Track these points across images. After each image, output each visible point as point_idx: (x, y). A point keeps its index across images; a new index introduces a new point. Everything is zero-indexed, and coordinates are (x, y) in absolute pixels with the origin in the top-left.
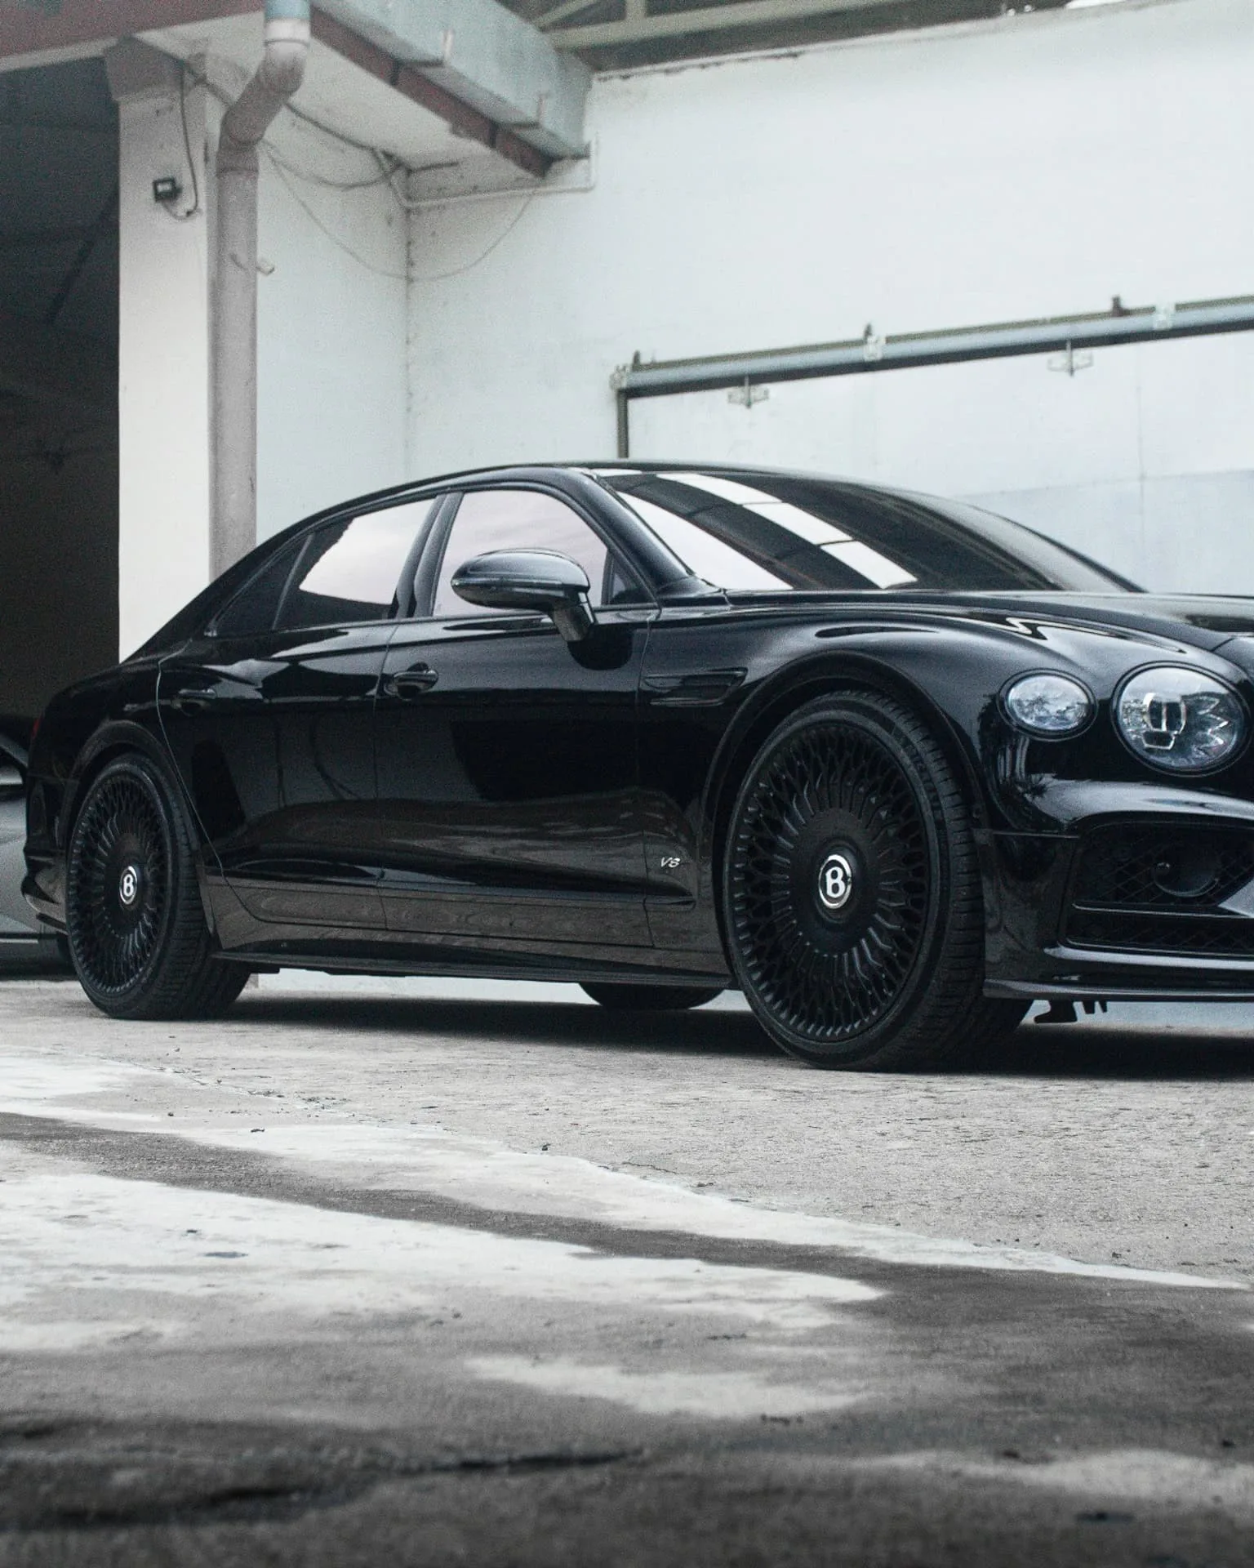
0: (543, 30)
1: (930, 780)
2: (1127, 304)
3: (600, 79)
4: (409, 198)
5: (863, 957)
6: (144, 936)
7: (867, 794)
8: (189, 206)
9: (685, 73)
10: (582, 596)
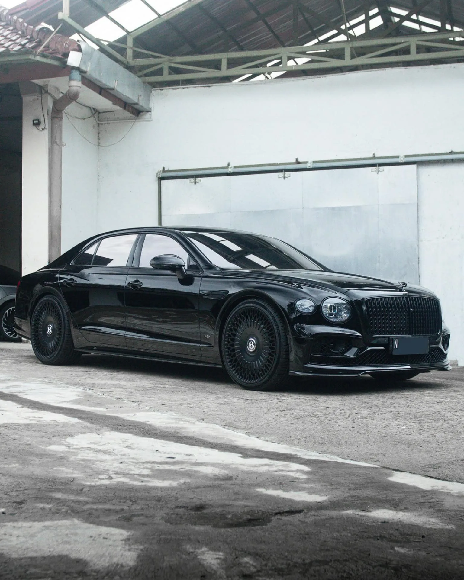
0: (139, 77)
1: (277, 323)
2: (300, 160)
3: (154, 90)
4: (99, 120)
5: (259, 364)
6: (54, 343)
7: (261, 324)
8: (43, 127)
9: (178, 90)
10: (183, 267)
